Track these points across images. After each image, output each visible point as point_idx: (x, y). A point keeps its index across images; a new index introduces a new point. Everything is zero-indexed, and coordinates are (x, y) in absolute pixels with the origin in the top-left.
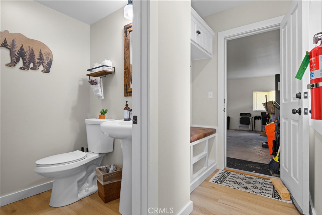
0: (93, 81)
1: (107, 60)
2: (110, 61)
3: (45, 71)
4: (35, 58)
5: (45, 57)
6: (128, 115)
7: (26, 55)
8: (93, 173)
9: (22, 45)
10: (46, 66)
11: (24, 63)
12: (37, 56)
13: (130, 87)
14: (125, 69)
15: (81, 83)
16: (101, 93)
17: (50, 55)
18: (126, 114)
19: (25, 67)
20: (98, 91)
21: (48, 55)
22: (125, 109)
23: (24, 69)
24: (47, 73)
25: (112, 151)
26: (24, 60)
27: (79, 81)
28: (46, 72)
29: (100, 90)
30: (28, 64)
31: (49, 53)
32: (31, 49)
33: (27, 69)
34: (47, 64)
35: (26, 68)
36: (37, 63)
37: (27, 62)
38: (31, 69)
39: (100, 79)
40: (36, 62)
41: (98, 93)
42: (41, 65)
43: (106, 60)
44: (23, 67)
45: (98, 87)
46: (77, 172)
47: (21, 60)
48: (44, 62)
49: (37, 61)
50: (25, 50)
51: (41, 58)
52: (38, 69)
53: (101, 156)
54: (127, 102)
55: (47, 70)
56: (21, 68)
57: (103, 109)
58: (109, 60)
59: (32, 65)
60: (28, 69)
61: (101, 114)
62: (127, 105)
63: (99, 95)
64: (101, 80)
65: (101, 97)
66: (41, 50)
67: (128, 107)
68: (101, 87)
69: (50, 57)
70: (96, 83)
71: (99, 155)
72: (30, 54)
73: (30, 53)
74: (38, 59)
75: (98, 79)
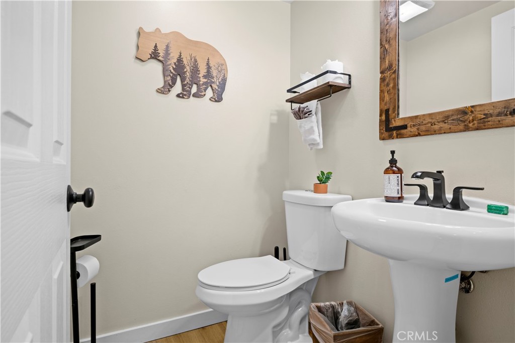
0: (301, 109)
1: (332, 61)
2: (339, 61)
3: (215, 99)
4: (200, 75)
5: (214, 73)
6: (400, 188)
7: (185, 70)
8: (299, 308)
9: (181, 53)
10: (217, 88)
11: (183, 86)
12: (203, 71)
13: (398, 114)
14: (382, 72)
15: (275, 119)
16: (317, 136)
17: (224, 67)
18: (391, 185)
19: (185, 93)
20: (311, 131)
21: (220, 68)
22: (387, 171)
23: (183, 97)
24: (219, 101)
25: (341, 267)
26: (182, 81)
27: (271, 115)
28: (216, 101)
29: (316, 129)
30: (189, 88)
31: (222, 65)
32: (193, 60)
33: (187, 97)
34: (218, 86)
35: (185, 95)
36: (203, 84)
37: (187, 83)
38: (195, 95)
39: (317, 104)
40: (201, 83)
41: (312, 137)
42: (210, 88)
43: (329, 61)
44: (181, 93)
45: (312, 122)
46: (272, 309)
47: (179, 80)
48: (213, 82)
49: (203, 80)
50: (185, 62)
51: (208, 75)
52: (205, 95)
53: (318, 275)
54: (393, 153)
55: (218, 98)
56: (178, 96)
57: (322, 172)
58: (337, 60)
59: (194, 89)
60: (189, 97)
61: (319, 182)
62: (393, 162)
63: (314, 140)
64: (319, 106)
65: (318, 144)
66: (208, 60)
67: (396, 167)
68: (317, 122)
69: (223, 71)
70: (309, 113)
71: (314, 274)
72: (192, 68)
73: (193, 66)
74: (205, 77)
75: (313, 105)
